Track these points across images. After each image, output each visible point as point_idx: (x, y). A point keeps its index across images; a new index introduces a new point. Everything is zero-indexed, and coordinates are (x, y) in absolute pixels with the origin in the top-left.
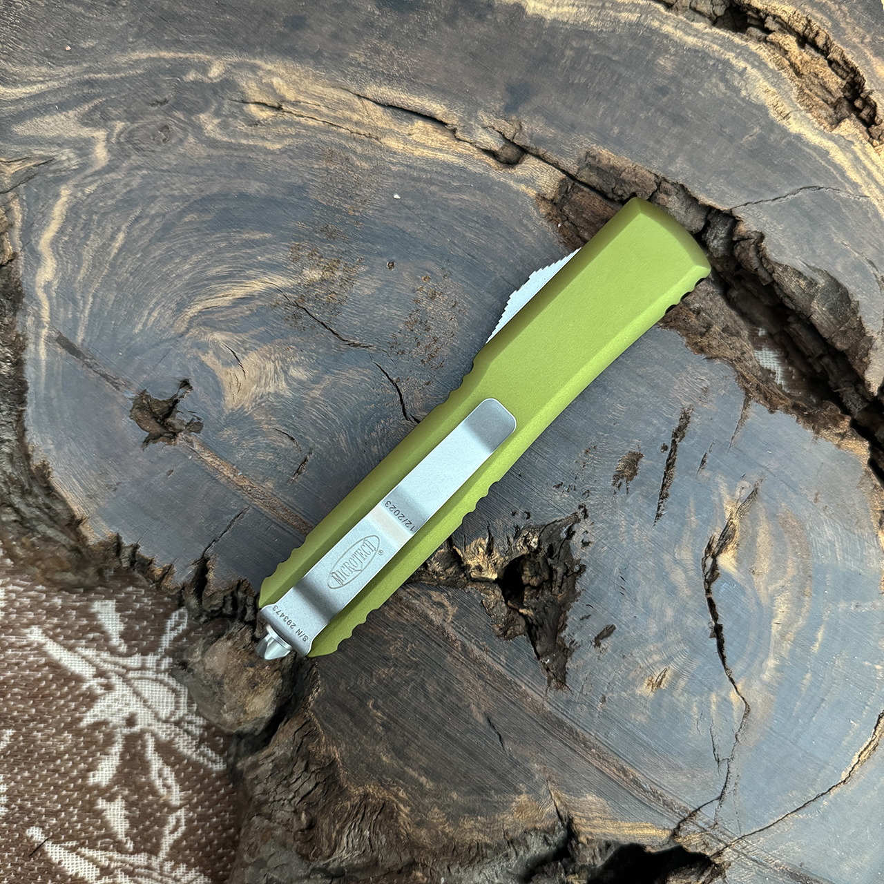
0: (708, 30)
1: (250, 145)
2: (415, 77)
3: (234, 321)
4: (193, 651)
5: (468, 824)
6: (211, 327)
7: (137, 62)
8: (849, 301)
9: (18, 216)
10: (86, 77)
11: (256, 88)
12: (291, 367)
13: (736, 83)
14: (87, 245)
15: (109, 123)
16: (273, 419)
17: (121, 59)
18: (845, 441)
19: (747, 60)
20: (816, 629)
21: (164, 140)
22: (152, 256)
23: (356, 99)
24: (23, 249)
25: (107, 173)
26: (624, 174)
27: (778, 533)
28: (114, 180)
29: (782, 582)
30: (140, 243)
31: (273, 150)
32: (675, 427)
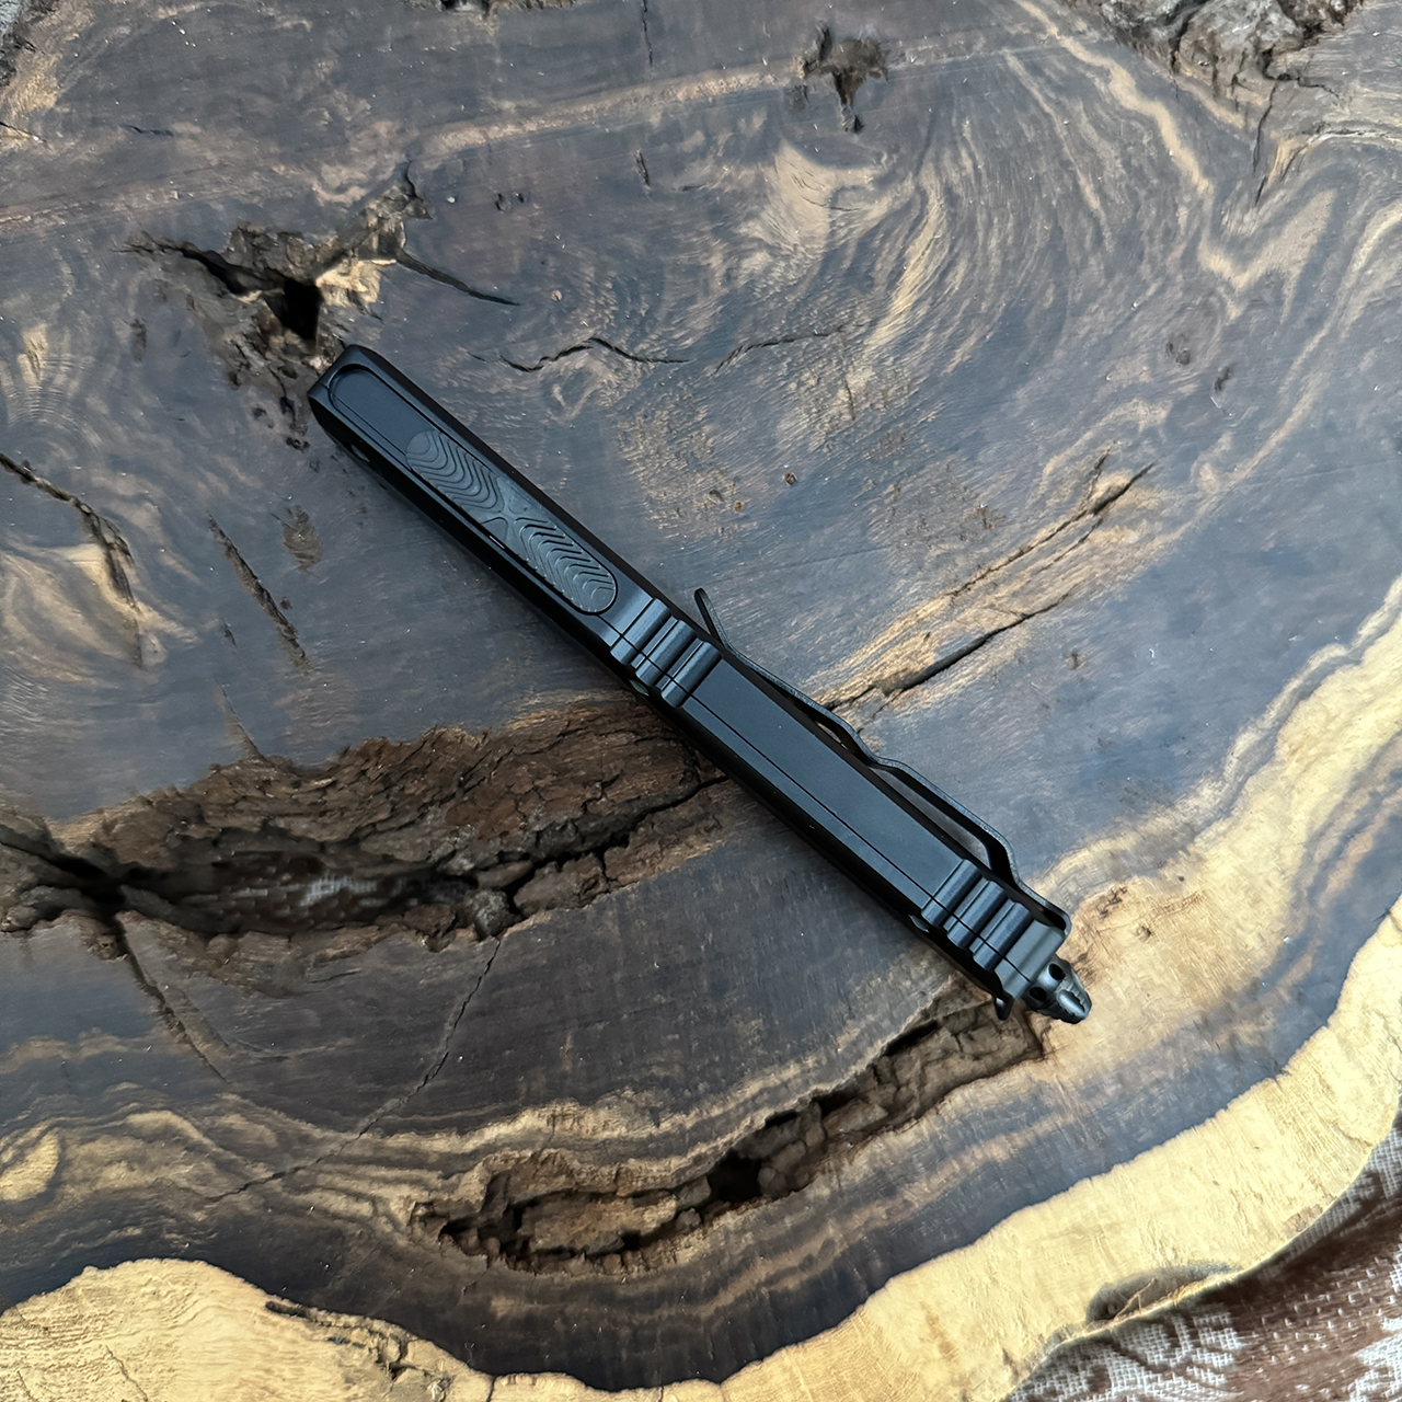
0: (747, 1122)
1: (1077, 439)
2: (994, 703)
3: (883, 240)
6: (898, 212)
7: (1296, 396)
8: (256, 987)
10: (1327, 325)
11: (1144, 504)
12: (771, 260)
13: (647, 1094)
14: (1116, 158)
15: (1246, 303)
16: (729, 188)
17: (1316, 382)
18: (98, 826)
19: (667, 1135)
21: (1170, 346)
22: (1041, 217)
23: (1026, 610)
24: (1174, 85)
25: (1186, 250)
26: (658, 849)
27: (64, 645)
28: (1171, 250)
29: (8, 598)
30: (1068, 217)
31: (1048, 461)
32: (300, 638)
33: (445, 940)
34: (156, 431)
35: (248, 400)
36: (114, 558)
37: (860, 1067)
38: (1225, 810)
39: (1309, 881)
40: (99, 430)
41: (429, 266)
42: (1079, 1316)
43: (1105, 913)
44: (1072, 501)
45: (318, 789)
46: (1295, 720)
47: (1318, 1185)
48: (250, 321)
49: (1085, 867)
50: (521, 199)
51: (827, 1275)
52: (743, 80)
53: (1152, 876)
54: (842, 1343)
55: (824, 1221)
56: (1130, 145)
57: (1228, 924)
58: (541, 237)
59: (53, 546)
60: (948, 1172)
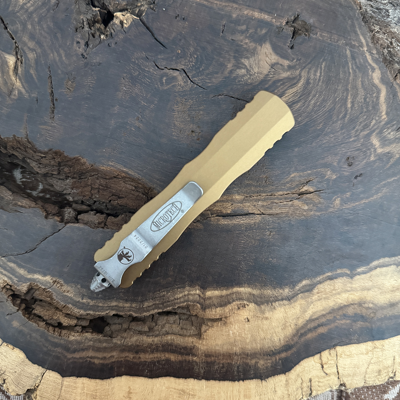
0: (108, 312)
1: (306, 171)
2: (240, 233)
3: (281, 85)
6: (290, 78)
7: (377, 192)
10: (398, 177)
11: (314, 200)
12: (246, 73)
14: (363, 95)
15: (377, 157)
16: (245, 46)
17: (385, 191)
19: (83, 304)
21: (348, 158)
22: (331, 101)
23: (264, 212)
24: (392, 83)
25: (368, 133)
28: (364, 131)
30: (339, 106)
31: (294, 173)
32: (55, 111)
33: (51, 217)
34: (47, 33)
35: (78, 37)
36: (17, 63)
37: (147, 314)
38: (289, 299)
39: (302, 331)
40: (32, 24)
41: (147, 25)
43: (239, 308)
44: (294, 188)
45: (41, 156)
46: (324, 284)
48: (91, 15)
49: (240, 293)
50: (184, 19)
51: (107, 365)
52: (266, 17)
53: (259, 305)
54: (102, 385)
55: (114, 350)
56: (369, 94)
57: (273, 330)
58: (183, 33)
59: (3, 51)
60: (156, 355)
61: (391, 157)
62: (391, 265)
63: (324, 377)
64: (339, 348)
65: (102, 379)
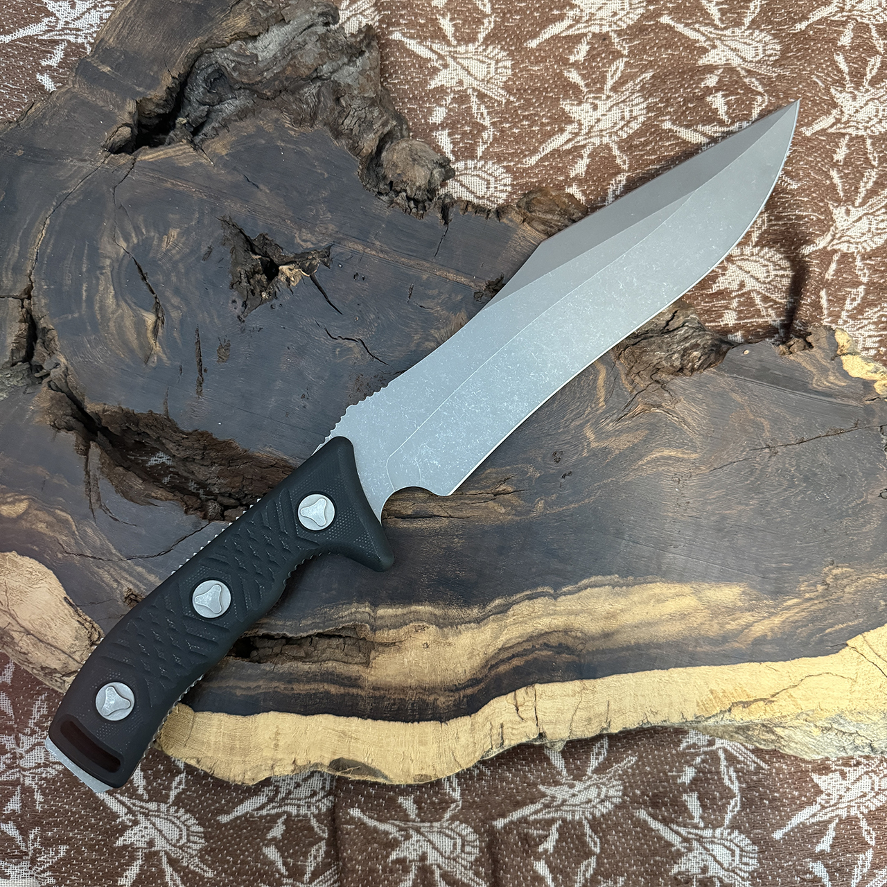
0: (257, 631)
1: (504, 467)
2: (422, 540)
4: (440, 176)
5: (251, 130)
7: (590, 495)
8: (122, 492)
9: (624, 381)
11: (513, 502)
15: (592, 453)
16: (436, 315)
18: (101, 409)
20: (87, 296)
21: (555, 453)
23: (452, 514)
24: (614, 363)
25: (581, 424)
27: (125, 343)
28: (575, 421)
29: (115, 316)
31: (490, 468)
32: (203, 385)
33: (192, 512)
34: (196, 288)
35: (233, 295)
36: (158, 323)
37: (305, 635)
38: (478, 621)
39: (493, 663)
40: (177, 276)
41: (320, 284)
42: (327, 762)
43: (417, 631)
44: (489, 487)
45: (182, 437)
46: (521, 604)
47: (434, 769)
48: (251, 266)
49: (419, 612)
50: (364, 279)
51: (252, 697)
52: (463, 279)
53: (441, 628)
54: (244, 723)
55: (262, 678)
57: (457, 660)
58: (363, 295)
59: (140, 307)
60: (312, 687)
61: (609, 453)
62: (605, 585)
63: (519, 723)
64: (537, 686)
65: (245, 715)
